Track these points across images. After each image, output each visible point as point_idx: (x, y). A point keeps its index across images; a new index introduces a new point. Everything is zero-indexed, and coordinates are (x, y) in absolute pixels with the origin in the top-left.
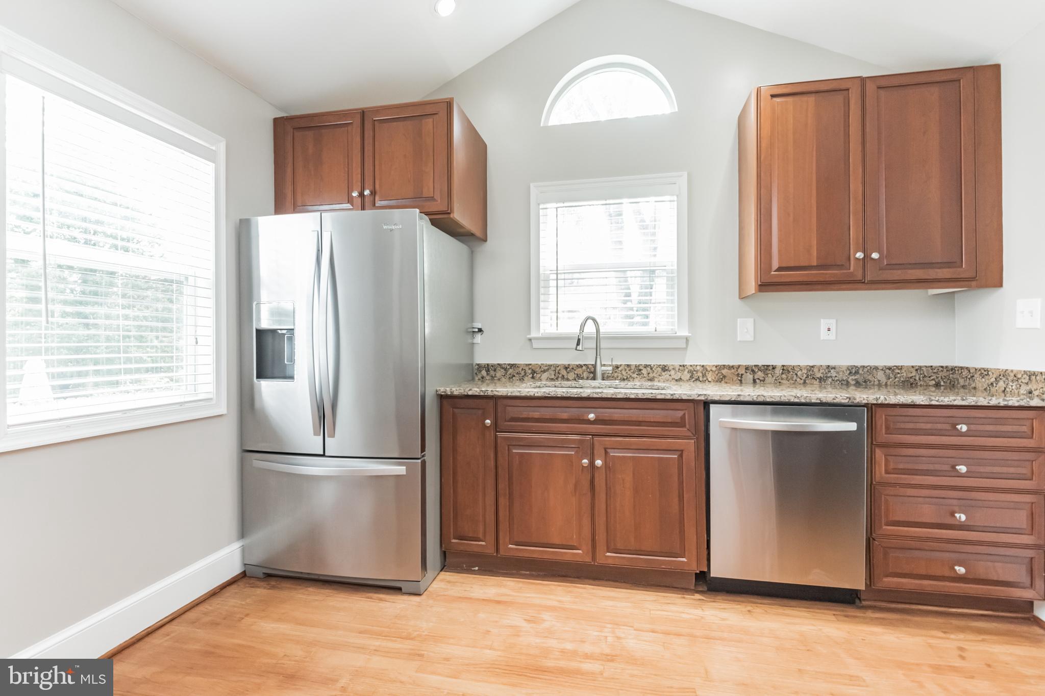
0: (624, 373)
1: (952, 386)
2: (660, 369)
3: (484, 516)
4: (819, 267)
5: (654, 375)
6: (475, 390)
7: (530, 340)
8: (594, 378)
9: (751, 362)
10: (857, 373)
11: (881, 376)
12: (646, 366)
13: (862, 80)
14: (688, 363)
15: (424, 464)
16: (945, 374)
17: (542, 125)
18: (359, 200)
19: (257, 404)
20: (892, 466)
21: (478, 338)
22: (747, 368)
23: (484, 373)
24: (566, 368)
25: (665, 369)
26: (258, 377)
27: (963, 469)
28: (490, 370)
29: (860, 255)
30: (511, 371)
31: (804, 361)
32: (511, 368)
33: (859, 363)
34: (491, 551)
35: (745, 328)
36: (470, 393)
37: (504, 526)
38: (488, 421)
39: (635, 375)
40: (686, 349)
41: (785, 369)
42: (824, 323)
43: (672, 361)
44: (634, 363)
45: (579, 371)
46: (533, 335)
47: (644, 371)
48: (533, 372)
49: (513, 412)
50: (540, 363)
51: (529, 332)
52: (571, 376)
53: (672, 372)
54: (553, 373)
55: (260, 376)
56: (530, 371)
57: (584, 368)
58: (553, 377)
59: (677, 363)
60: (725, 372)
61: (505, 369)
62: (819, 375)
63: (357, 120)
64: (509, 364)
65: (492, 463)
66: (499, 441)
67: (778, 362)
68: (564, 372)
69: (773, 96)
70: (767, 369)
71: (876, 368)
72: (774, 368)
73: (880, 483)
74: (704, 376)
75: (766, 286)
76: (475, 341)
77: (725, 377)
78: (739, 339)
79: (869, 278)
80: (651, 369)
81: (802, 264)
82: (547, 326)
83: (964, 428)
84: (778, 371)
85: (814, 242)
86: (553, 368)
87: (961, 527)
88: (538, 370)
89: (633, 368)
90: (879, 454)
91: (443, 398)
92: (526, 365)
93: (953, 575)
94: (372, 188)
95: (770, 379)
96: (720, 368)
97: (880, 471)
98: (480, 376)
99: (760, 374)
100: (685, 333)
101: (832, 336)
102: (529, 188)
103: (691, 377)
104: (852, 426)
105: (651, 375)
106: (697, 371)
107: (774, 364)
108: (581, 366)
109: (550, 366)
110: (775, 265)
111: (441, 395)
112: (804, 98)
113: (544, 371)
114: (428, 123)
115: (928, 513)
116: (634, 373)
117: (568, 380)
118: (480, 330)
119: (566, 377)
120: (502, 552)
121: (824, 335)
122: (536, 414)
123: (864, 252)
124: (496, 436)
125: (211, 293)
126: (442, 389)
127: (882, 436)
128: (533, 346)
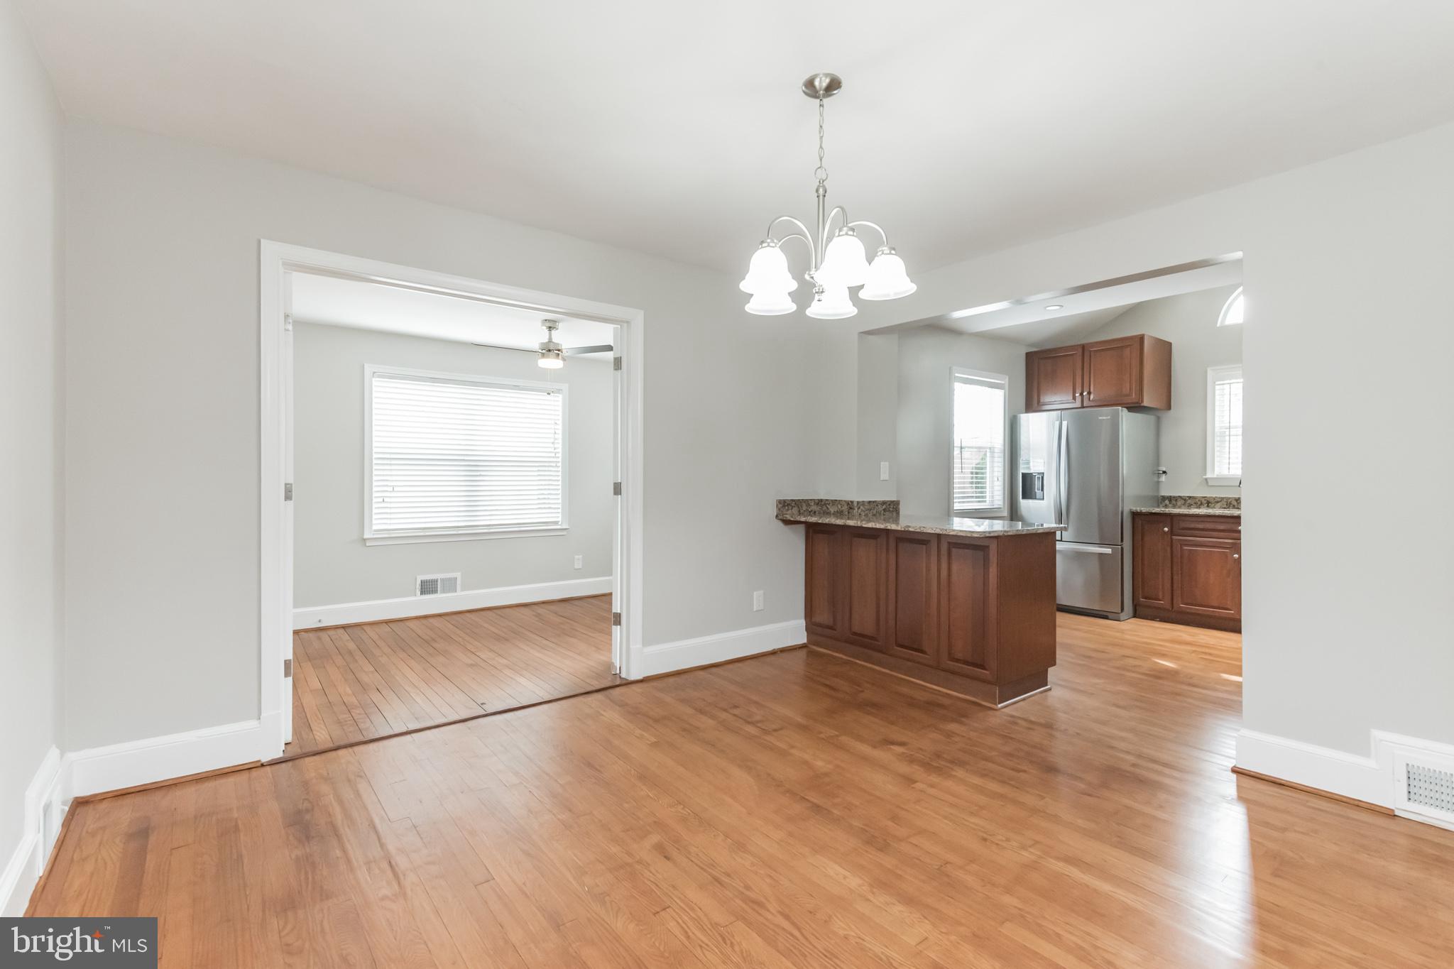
3: (1163, 585)
6: (1157, 510)
7: (1206, 479)
15: (1122, 549)
17: (1218, 325)
18: (1080, 397)
19: (1019, 513)
21: (1163, 478)
23: (1167, 502)
26: (1023, 498)
28: (1172, 500)
30: (1189, 501)
32: (1189, 499)
34: (1168, 606)
36: (1153, 511)
37: (1177, 593)
38: (1166, 529)
46: (1209, 475)
48: (1209, 503)
49: (1183, 525)
50: (1214, 496)
51: (1205, 474)
55: (1024, 497)
56: (1205, 502)
58: (1225, 506)
61: (1185, 500)
63: (1080, 350)
65: (1169, 555)
66: (1174, 541)
76: (1160, 480)
86: (1225, 500)
88: (1212, 501)
91: (1135, 515)
92: (1203, 497)
94: (1088, 390)
98: (1164, 504)
102: (1206, 372)
109: (1223, 498)
111: (1133, 512)
113: (1218, 502)
114: (1127, 351)
118: (1164, 472)
119: (1236, 506)
120: (1175, 608)
122: (1201, 526)
124: (1172, 539)
125: (1002, 455)
126: (1134, 509)
128: (1210, 484)
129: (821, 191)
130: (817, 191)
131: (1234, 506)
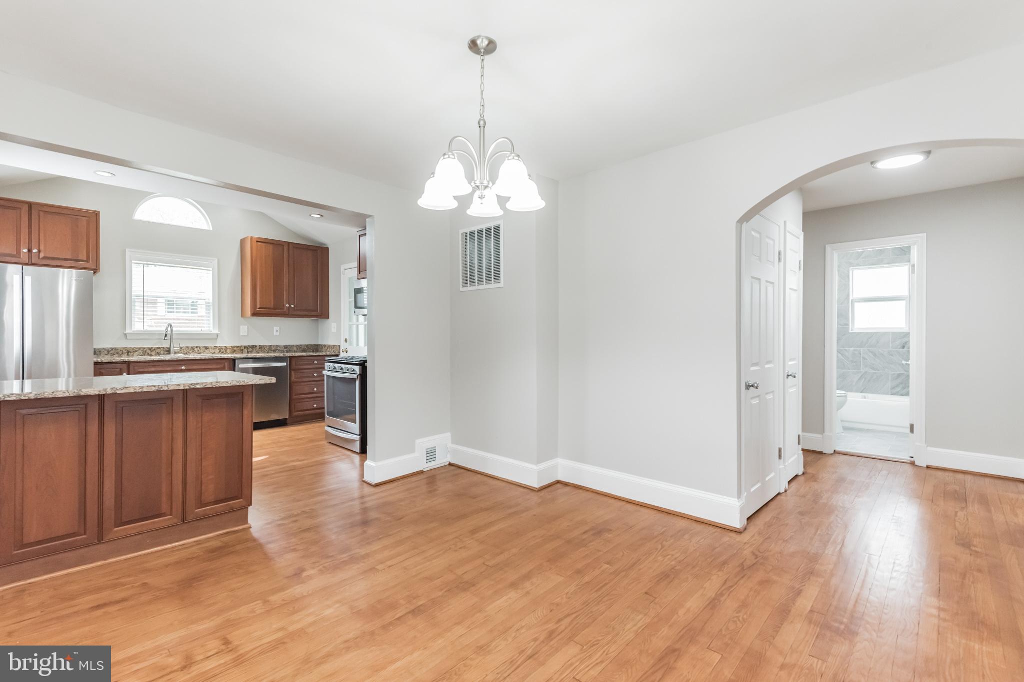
0: (185, 351)
1: (317, 351)
2: (204, 349)
4: (274, 308)
5: (201, 351)
7: (125, 334)
8: (169, 353)
9: (247, 345)
10: (287, 347)
11: (295, 349)
12: (197, 347)
13: (289, 243)
14: (218, 345)
16: (315, 347)
18: (28, 254)
20: (296, 376)
22: (245, 347)
24: (150, 349)
25: (206, 348)
27: (315, 375)
29: (287, 305)
31: (267, 343)
32: (112, 350)
33: (287, 344)
35: (244, 330)
36: (114, 361)
39: (191, 352)
40: (217, 339)
41: (260, 347)
42: (275, 329)
43: (210, 344)
44: (190, 346)
45: (158, 350)
46: (127, 331)
47: (196, 350)
48: (128, 351)
49: (138, 369)
50: (133, 347)
51: (125, 329)
52: (153, 353)
53: (210, 350)
54: (142, 352)
56: (126, 351)
57: (162, 349)
58: (142, 354)
59: (213, 346)
60: (235, 349)
62: (273, 349)
63: (27, 207)
64: (110, 348)
67: (258, 344)
68: (149, 352)
69: (257, 241)
70: (253, 347)
71: (293, 346)
72: (256, 346)
73: (293, 382)
74: (226, 350)
75: (255, 314)
77: (235, 351)
78: (241, 334)
79: (290, 314)
80: (200, 348)
81: (268, 307)
82: (137, 326)
83: (316, 362)
84: (258, 348)
85: (272, 300)
87: (316, 393)
88: (131, 350)
89: (190, 348)
90: (293, 373)
92: (123, 348)
93: (313, 408)
94: (38, 248)
95: (254, 351)
96: (233, 347)
97: (293, 378)
99: (250, 349)
100: (216, 331)
101: (278, 333)
102: (125, 251)
103: (220, 352)
104: (285, 364)
105: (199, 351)
106: (222, 349)
107: (256, 345)
108: (160, 348)
109: (140, 348)
110: (258, 306)
112: (268, 245)
113: (136, 351)
114: (84, 222)
115: (307, 390)
116: (190, 350)
117: (151, 355)
121: (275, 333)
122: (153, 369)
123: (289, 304)
127: (294, 366)
128: (128, 338)
129: (482, 123)
130: (479, 123)
131: (148, 353)
